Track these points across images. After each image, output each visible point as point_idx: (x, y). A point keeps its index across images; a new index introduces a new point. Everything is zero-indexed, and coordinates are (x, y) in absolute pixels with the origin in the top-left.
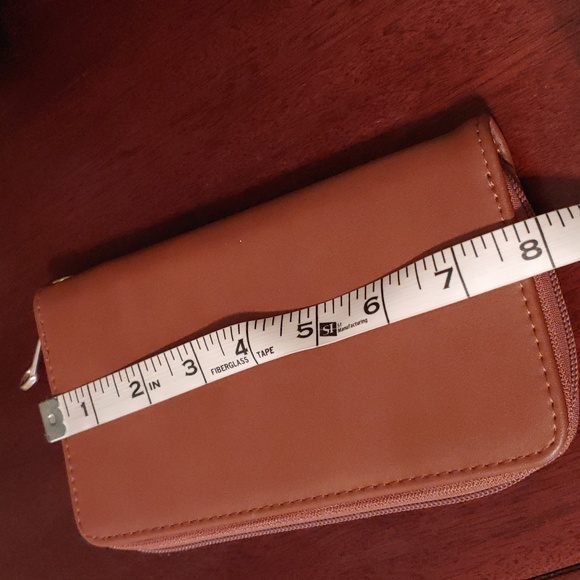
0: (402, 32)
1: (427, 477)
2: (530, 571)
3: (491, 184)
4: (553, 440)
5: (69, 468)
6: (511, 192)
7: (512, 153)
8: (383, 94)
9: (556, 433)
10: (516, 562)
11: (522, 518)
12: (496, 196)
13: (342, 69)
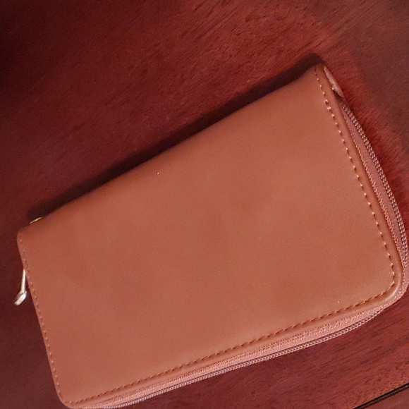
0: (258, 19)
1: (305, 324)
2: (390, 386)
3: (329, 108)
4: (394, 282)
5: (49, 354)
6: (343, 112)
7: (343, 90)
8: (249, 62)
9: (394, 277)
10: (379, 380)
11: (380, 348)
12: (333, 115)
13: (220, 50)
